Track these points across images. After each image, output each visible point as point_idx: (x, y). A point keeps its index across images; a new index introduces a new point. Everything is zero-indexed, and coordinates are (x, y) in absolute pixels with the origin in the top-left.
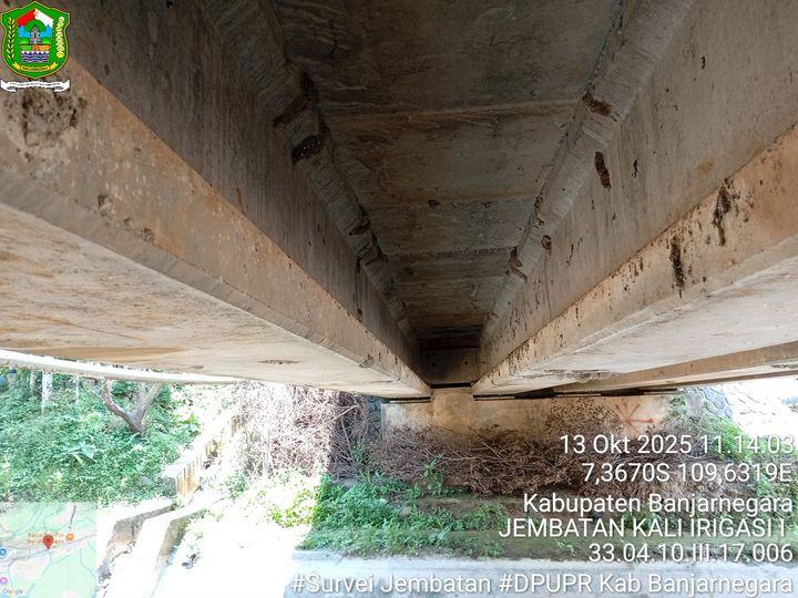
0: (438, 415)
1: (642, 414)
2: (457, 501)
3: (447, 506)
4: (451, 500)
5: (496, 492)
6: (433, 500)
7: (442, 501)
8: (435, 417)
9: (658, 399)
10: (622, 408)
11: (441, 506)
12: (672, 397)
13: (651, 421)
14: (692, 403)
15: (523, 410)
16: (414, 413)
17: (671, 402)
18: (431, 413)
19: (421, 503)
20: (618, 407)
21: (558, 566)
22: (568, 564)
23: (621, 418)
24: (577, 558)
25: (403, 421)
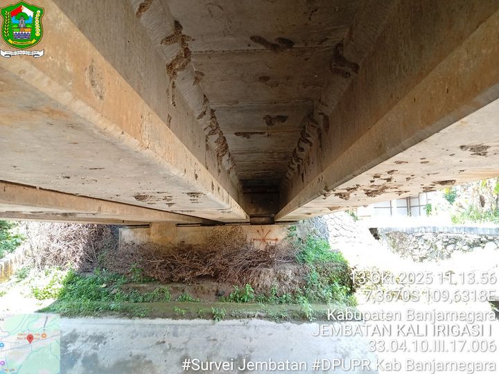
0: (153, 235)
1: (272, 236)
2: (145, 285)
3: (139, 289)
4: (142, 285)
5: (170, 280)
6: (132, 285)
7: (137, 286)
8: (152, 237)
9: (281, 227)
10: (261, 231)
11: (135, 288)
12: (290, 226)
13: (277, 240)
14: (301, 230)
15: (204, 232)
16: (139, 234)
17: (289, 229)
18: (149, 234)
19: (124, 287)
20: (258, 231)
21: (175, 322)
22: (180, 322)
23: (260, 238)
24: (186, 318)
25: (132, 239)
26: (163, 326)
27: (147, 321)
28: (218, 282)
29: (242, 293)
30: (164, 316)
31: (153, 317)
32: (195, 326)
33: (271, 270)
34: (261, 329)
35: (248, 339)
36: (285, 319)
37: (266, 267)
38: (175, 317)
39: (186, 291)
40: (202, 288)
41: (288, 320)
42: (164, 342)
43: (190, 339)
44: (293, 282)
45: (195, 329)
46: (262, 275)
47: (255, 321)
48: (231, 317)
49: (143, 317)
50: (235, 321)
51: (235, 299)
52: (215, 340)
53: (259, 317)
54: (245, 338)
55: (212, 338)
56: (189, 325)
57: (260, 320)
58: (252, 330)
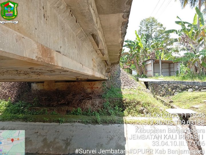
0: (45, 86)
1: (96, 86)
2: (38, 108)
3: (35, 109)
5: (49, 106)
7: (35, 108)
8: (45, 87)
9: (99, 82)
10: (91, 84)
11: (34, 109)
12: (103, 82)
13: (97, 88)
14: (108, 83)
15: (67, 85)
16: (39, 86)
18: (44, 86)
19: (30, 108)
20: (90, 84)
21: (44, 124)
22: (46, 124)
23: (91, 87)
24: (49, 122)
25: (37, 88)
26: (39, 125)
27: (33, 123)
28: (69, 106)
29: (77, 111)
30: (40, 121)
31: (35, 121)
32: (51, 126)
33: (90, 101)
34: (78, 127)
35: (72, 131)
36: (89, 123)
37: (89, 100)
38: (44, 122)
39: (55, 110)
40: (61, 109)
41: (90, 123)
42: (38, 132)
43: (48, 131)
44: (98, 106)
45: (51, 127)
46: (86, 103)
47: (76, 124)
48: (67, 122)
49: (31, 122)
50: (68, 124)
51: (74, 114)
52: (58, 132)
53: (79, 122)
54: (71, 131)
55: (58, 131)
56: (49, 125)
57: (78, 123)
58: (74, 127)
